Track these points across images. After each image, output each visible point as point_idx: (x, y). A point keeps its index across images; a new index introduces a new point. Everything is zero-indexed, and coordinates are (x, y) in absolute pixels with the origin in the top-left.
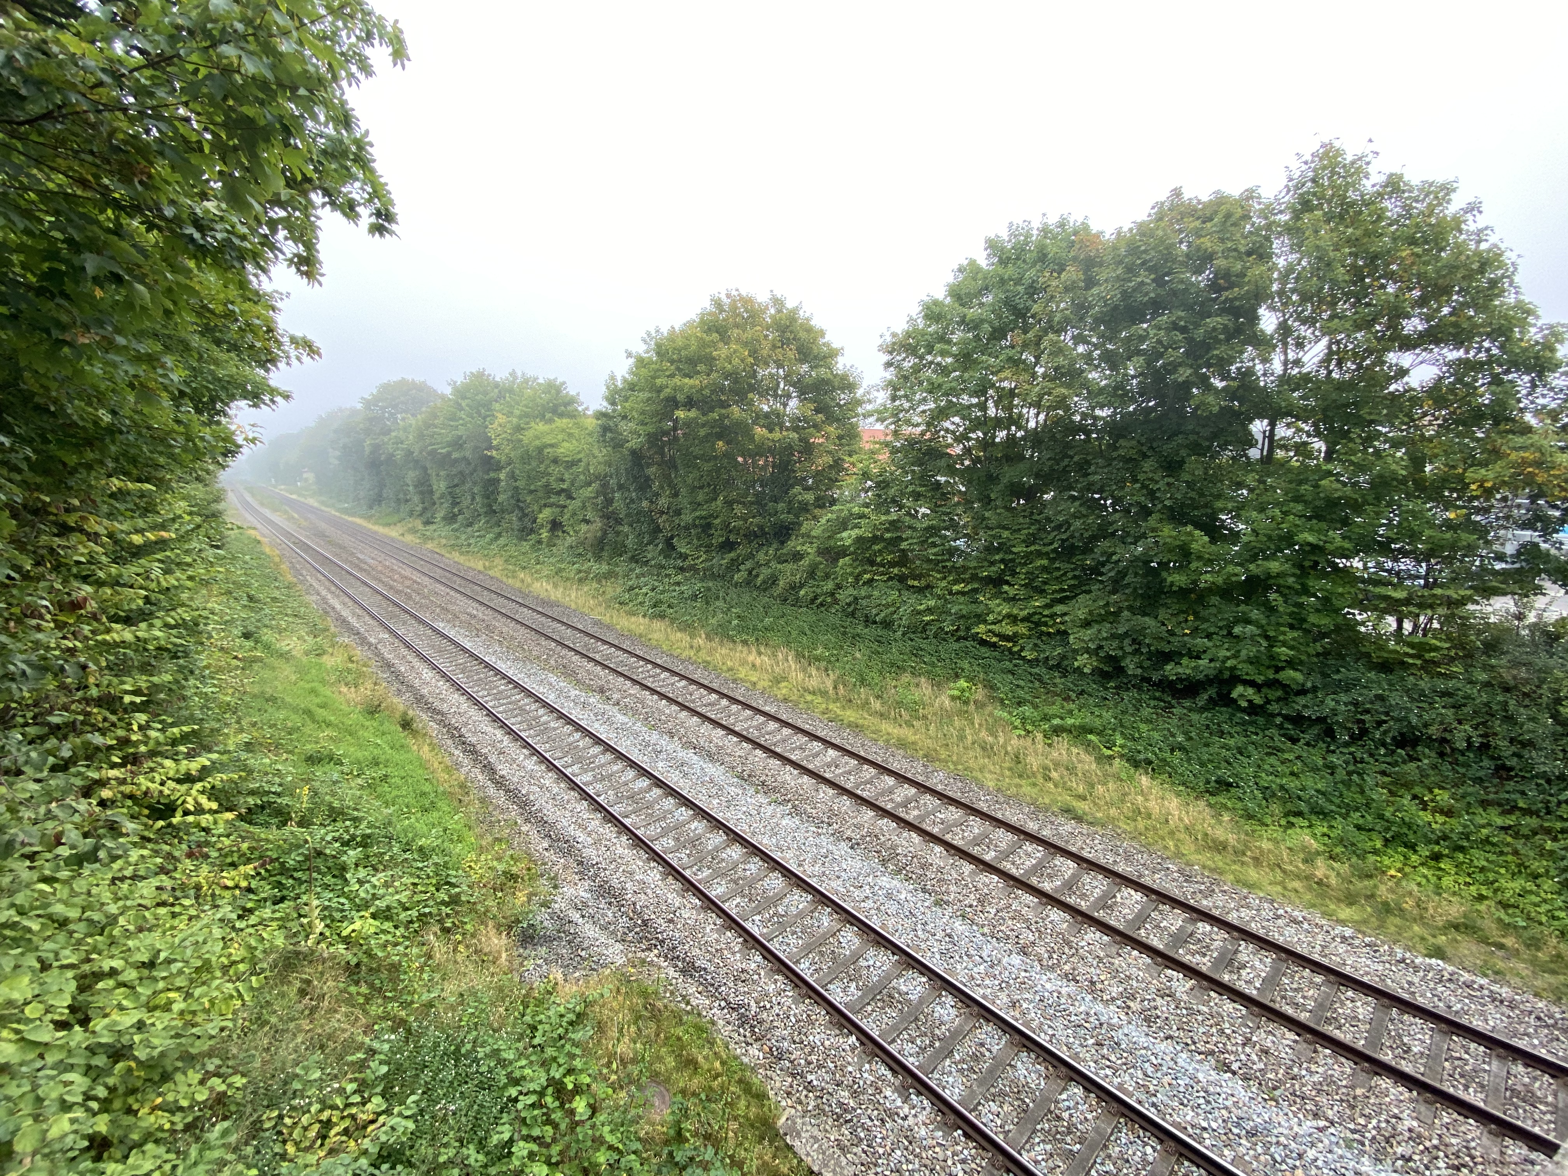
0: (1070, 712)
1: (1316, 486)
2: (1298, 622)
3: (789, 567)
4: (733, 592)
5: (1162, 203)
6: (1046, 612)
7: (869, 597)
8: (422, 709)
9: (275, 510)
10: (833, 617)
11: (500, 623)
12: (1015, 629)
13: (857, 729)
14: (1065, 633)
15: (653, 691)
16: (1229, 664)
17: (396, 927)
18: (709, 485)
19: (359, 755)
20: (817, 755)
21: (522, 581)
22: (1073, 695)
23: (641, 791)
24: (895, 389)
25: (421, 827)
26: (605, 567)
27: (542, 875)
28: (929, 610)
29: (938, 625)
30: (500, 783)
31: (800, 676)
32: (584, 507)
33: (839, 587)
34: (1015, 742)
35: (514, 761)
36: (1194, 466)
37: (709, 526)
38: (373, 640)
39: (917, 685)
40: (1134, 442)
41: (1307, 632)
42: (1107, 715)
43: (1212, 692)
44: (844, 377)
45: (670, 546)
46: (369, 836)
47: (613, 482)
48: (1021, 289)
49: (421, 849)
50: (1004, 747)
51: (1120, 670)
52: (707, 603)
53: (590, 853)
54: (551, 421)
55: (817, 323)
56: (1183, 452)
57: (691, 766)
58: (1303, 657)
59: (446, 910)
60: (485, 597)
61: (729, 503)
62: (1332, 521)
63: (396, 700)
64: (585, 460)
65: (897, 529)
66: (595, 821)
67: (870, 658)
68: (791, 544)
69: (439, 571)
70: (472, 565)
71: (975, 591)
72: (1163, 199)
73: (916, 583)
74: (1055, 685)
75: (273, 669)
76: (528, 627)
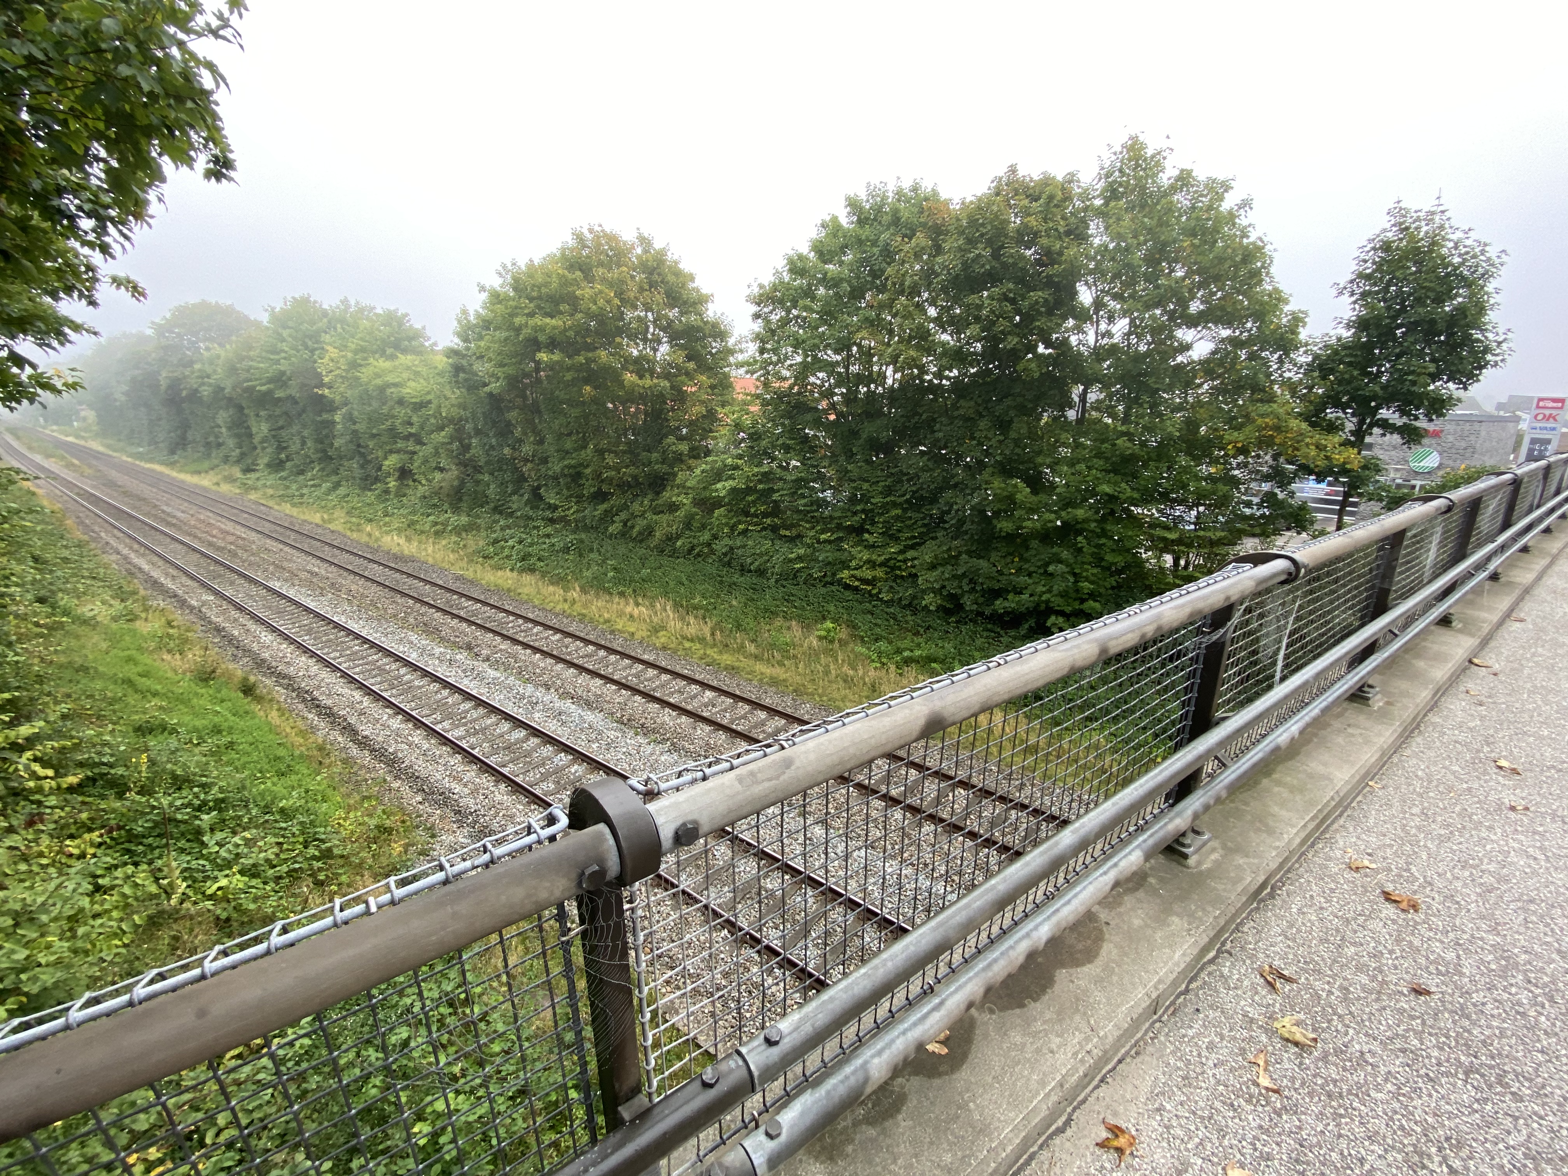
0: (919, 645)
1: (1114, 445)
2: (1098, 560)
3: (665, 518)
4: (608, 545)
5: (1001, 178)
6: (900, 558)
7: (744, 546)
8: (265, 674)
9: (48, 456)
10: (711, 569)
11: (347, 581)
12: (874, 573)
13: (732, 670)
14: (915, 576)
15: (526, 646)
16: (1044, 598)
17: (265, 883)
18: (578, 433)
19: (199, 723)
20: (695, 696)
21: (370, 535)
22: (922, 631)
23: (518, 741)
24: (763, 341)
25: (279, 789)
26: (464, 519)
27: (418, 827)
28: (800, 558)
29: (808, 572)
30: (363, 743)
31: (679, 625)
32: (437, 453)
33: (715, 537)
34: (872, 673)
35: (377, 721)
36: (1020, 427)
37: (579, 475)
38: (194, 603)
39: (789, 628)
40: (972, 403)
41: (1104, 569)
42: (949, 646)
43: (1032, 622)
44: (715, 325)
45: (536, 497)
46: (223, 800)
47: (469, 427)
48: (876, 250)
49: (282, 811)
50: (863, 678)
51: (960, 607)
52: (581, 555)
53: (469, 803)
54: (392, 357)
55: (685, 266)
56: (1012, 413)
57: (569, 715)
58: (1102, 590)
59: (317, 865)
60: (327, 552)
61: (601, 452)
62: (1125, 474)
63: (231, 666)
64: (435, 402)
65: (769, 481)
66: (471, 773)
67: (746, 605)
68: (666, 494)
69: (267, 524)
70: (307, 517)
71: (840, 539)
72: (1001, 174)
73: (788, 533)
74: (907, 622)
75: (77, 637)
76: (379, 584)
